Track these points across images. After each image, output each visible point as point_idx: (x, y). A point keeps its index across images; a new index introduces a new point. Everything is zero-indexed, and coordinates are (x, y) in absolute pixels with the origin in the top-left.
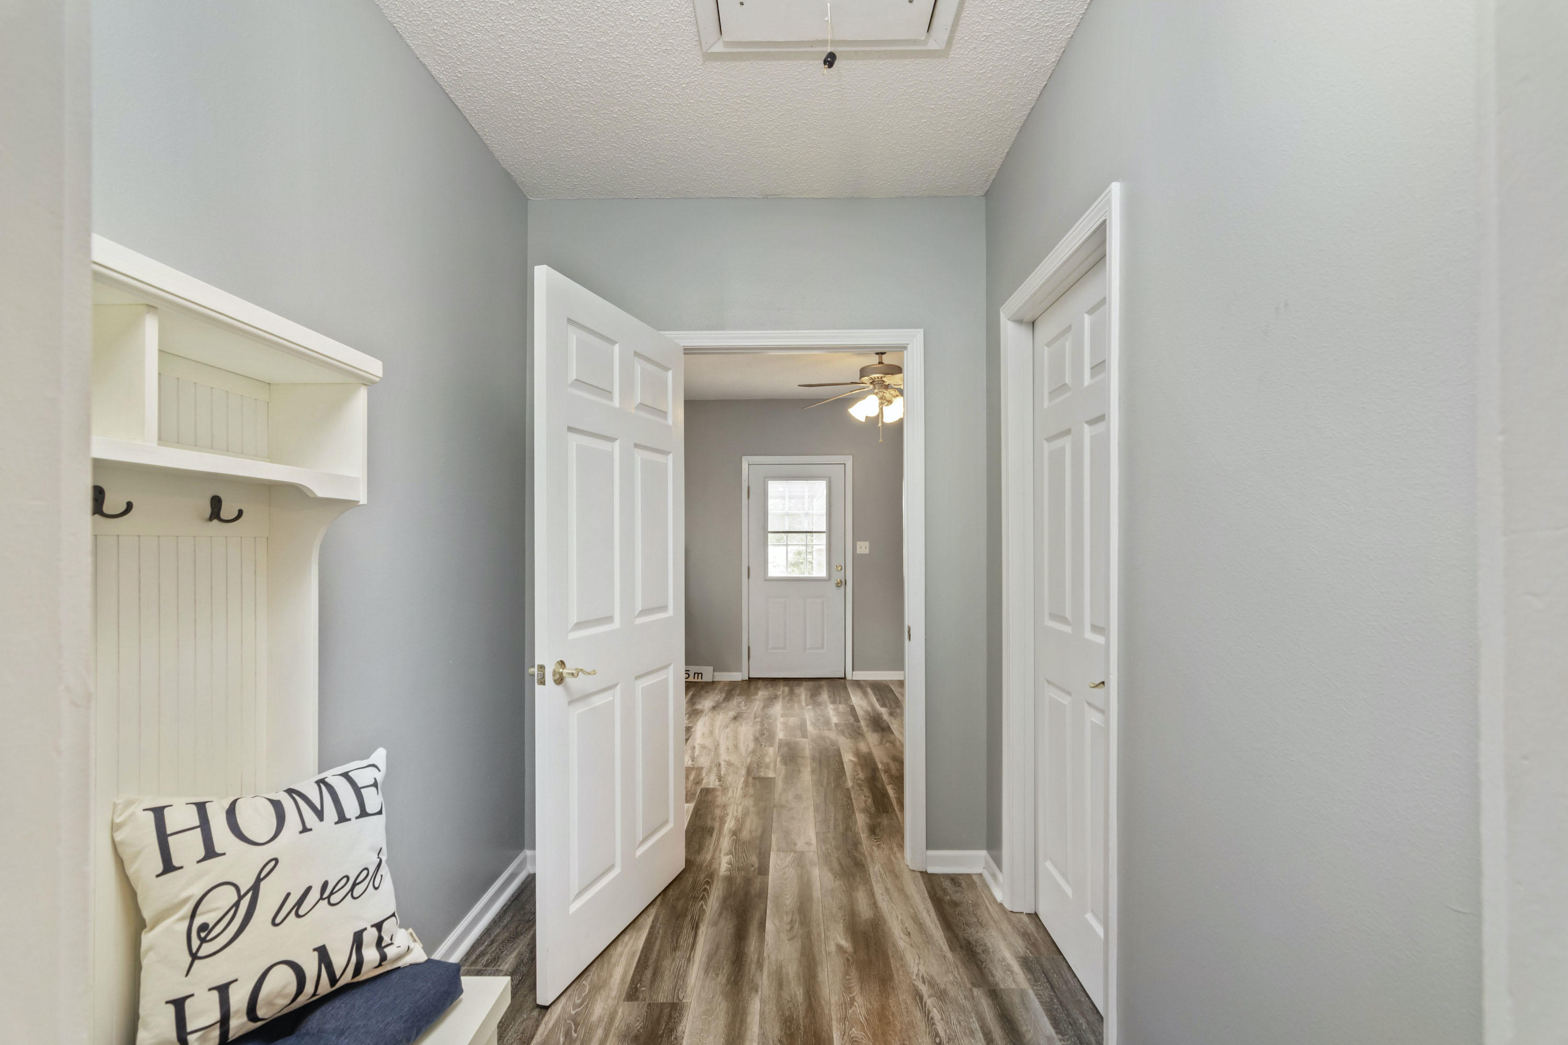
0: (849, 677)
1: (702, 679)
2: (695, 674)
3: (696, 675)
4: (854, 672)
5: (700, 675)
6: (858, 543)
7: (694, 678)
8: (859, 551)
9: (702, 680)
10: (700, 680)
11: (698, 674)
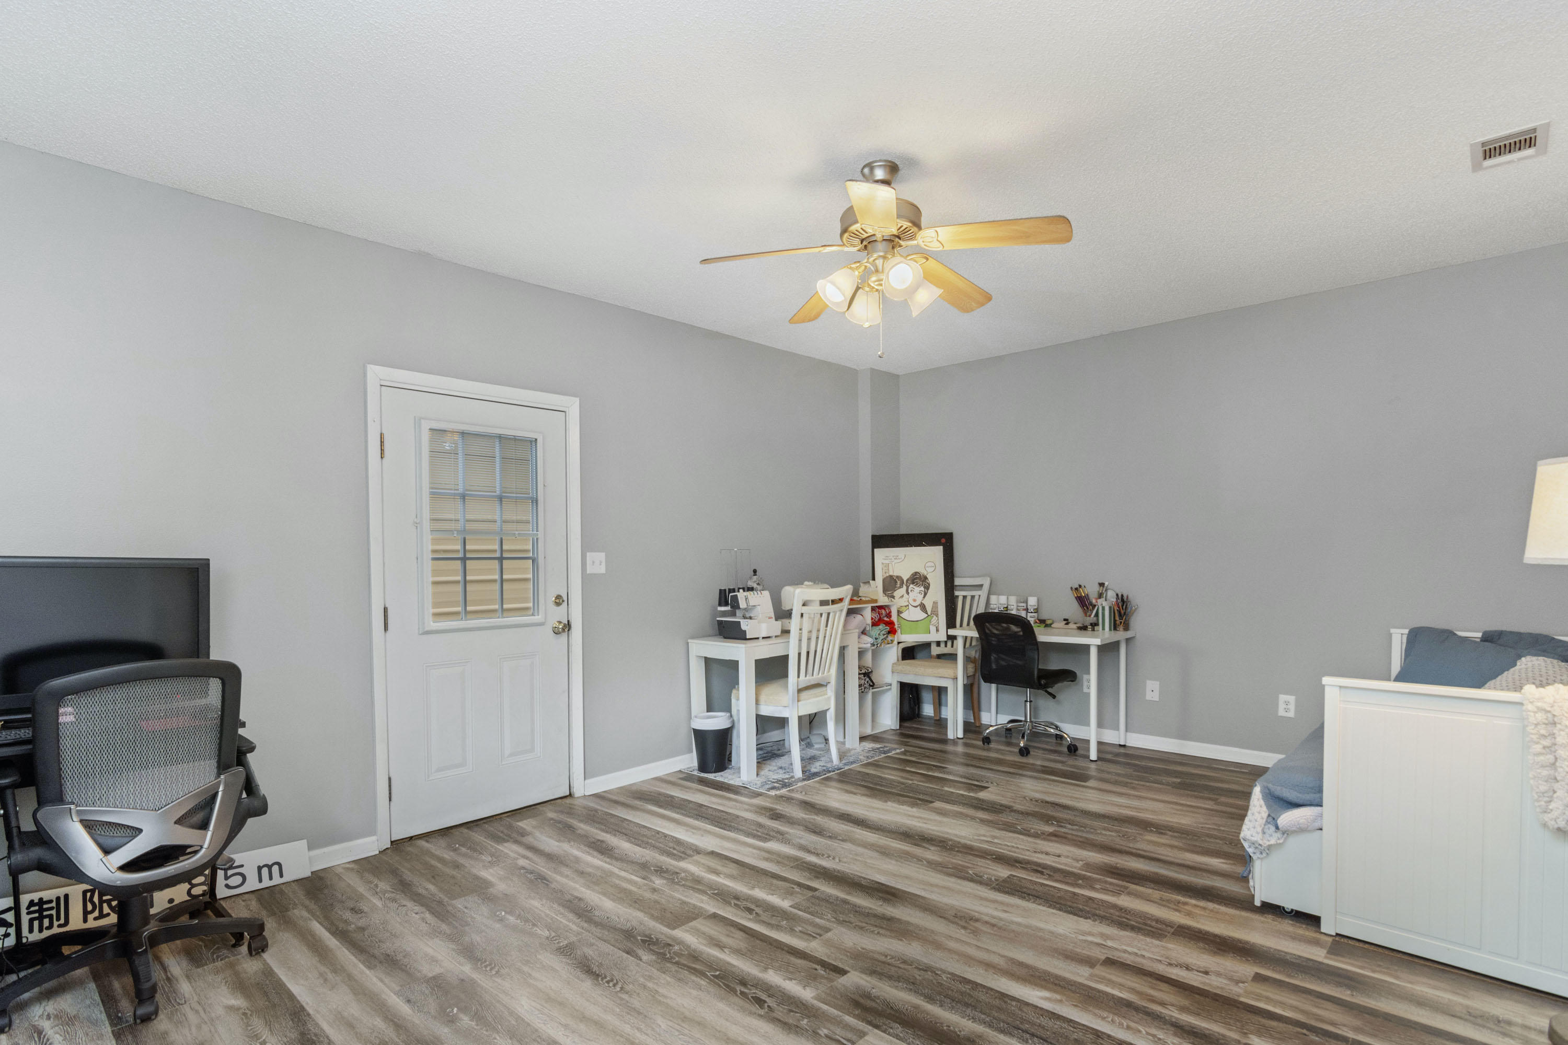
0: (578, 792)
1: (281, 876)
2: (260, 869)
3: (265, 871)
4: (586, 781)
5: (275, 869)
6: (588, 554)
7: (260, 880)
8: (590, 570)
9: (286, 879)
10: (277, 880)
11: (269, 867)
